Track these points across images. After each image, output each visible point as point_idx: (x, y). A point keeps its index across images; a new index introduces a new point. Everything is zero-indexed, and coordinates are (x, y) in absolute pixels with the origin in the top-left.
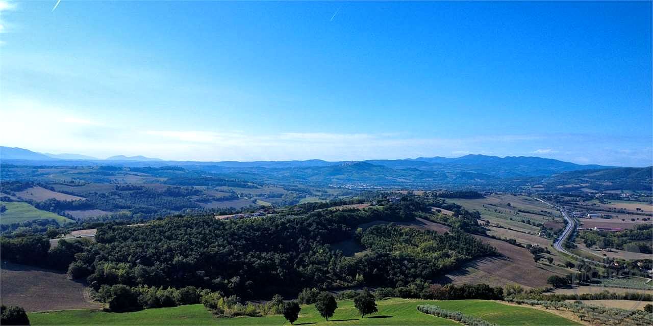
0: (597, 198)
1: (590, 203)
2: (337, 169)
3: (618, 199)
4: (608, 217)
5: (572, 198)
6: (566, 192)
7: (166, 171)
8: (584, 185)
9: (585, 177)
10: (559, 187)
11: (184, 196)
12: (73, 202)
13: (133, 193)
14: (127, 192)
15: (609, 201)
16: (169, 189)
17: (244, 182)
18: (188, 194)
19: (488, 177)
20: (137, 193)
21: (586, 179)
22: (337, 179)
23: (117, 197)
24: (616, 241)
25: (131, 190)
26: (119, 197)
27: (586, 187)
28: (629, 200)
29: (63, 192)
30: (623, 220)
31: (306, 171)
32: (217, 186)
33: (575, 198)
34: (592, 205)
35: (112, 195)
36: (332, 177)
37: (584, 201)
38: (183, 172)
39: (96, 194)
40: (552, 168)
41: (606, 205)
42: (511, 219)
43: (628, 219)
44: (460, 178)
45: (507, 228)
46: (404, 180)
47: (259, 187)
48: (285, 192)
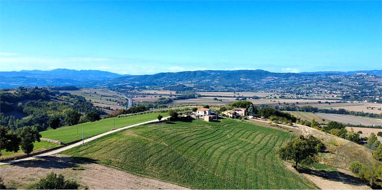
0: (136, 89)
1: (133, 91)
3: (145, 89)
4: (144, 97)
5: (124, 89)
6: (121, 87)
8: (127, 84)
9: (126, 80)
10: (115, 85)
15: (142, 90)
19: (73, 81)
21: (127, 81)
24: (154, 105)
27: (128, 85)
28: (149, 89)
30: (151, 97)
33: (126, 89)
34: (135, 92)
37: (130, 90)
40: (107, 77)
41: (141, 92)
42: (101, 99)
43: (153, 97)
44: (56, 82)
45: (101, 103)
46: (16, 84)
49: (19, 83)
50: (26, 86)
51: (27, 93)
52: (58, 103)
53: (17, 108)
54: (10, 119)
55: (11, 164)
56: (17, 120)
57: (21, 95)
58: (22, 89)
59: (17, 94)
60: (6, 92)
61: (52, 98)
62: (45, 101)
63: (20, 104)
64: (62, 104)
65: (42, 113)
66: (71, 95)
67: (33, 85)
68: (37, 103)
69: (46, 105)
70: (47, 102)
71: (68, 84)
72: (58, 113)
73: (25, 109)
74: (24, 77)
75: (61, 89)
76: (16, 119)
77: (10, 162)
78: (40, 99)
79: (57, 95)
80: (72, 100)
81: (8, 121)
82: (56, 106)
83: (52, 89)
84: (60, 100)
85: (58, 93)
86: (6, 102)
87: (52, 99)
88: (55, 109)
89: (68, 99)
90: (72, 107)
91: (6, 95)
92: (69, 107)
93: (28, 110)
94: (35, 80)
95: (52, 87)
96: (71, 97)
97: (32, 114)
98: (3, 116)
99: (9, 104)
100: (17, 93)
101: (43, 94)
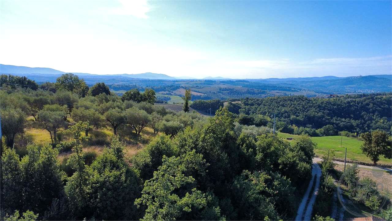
2: (349, 81)
7: (239, 83)
11: (257, 94)
12: (201, 95)
13: (229, 92)
14: (226, 92)
16: (248, 90)
17: (289, 88)
18: (259, 93)
20: (231, 92)
22: (349, 87)
25: (228, 91)
26: (222, 94)
29: (194, 91)
31: (326, 82)
32: (272, 90)
35: (218, 93)
36: (345, 86)
38: (249, 83)
39: (210, 92)
47: (299, 91)
48: (317, 94)
55: (388, 172)
77: (387, 169)
81: (390, 126)
98: (386, 121)
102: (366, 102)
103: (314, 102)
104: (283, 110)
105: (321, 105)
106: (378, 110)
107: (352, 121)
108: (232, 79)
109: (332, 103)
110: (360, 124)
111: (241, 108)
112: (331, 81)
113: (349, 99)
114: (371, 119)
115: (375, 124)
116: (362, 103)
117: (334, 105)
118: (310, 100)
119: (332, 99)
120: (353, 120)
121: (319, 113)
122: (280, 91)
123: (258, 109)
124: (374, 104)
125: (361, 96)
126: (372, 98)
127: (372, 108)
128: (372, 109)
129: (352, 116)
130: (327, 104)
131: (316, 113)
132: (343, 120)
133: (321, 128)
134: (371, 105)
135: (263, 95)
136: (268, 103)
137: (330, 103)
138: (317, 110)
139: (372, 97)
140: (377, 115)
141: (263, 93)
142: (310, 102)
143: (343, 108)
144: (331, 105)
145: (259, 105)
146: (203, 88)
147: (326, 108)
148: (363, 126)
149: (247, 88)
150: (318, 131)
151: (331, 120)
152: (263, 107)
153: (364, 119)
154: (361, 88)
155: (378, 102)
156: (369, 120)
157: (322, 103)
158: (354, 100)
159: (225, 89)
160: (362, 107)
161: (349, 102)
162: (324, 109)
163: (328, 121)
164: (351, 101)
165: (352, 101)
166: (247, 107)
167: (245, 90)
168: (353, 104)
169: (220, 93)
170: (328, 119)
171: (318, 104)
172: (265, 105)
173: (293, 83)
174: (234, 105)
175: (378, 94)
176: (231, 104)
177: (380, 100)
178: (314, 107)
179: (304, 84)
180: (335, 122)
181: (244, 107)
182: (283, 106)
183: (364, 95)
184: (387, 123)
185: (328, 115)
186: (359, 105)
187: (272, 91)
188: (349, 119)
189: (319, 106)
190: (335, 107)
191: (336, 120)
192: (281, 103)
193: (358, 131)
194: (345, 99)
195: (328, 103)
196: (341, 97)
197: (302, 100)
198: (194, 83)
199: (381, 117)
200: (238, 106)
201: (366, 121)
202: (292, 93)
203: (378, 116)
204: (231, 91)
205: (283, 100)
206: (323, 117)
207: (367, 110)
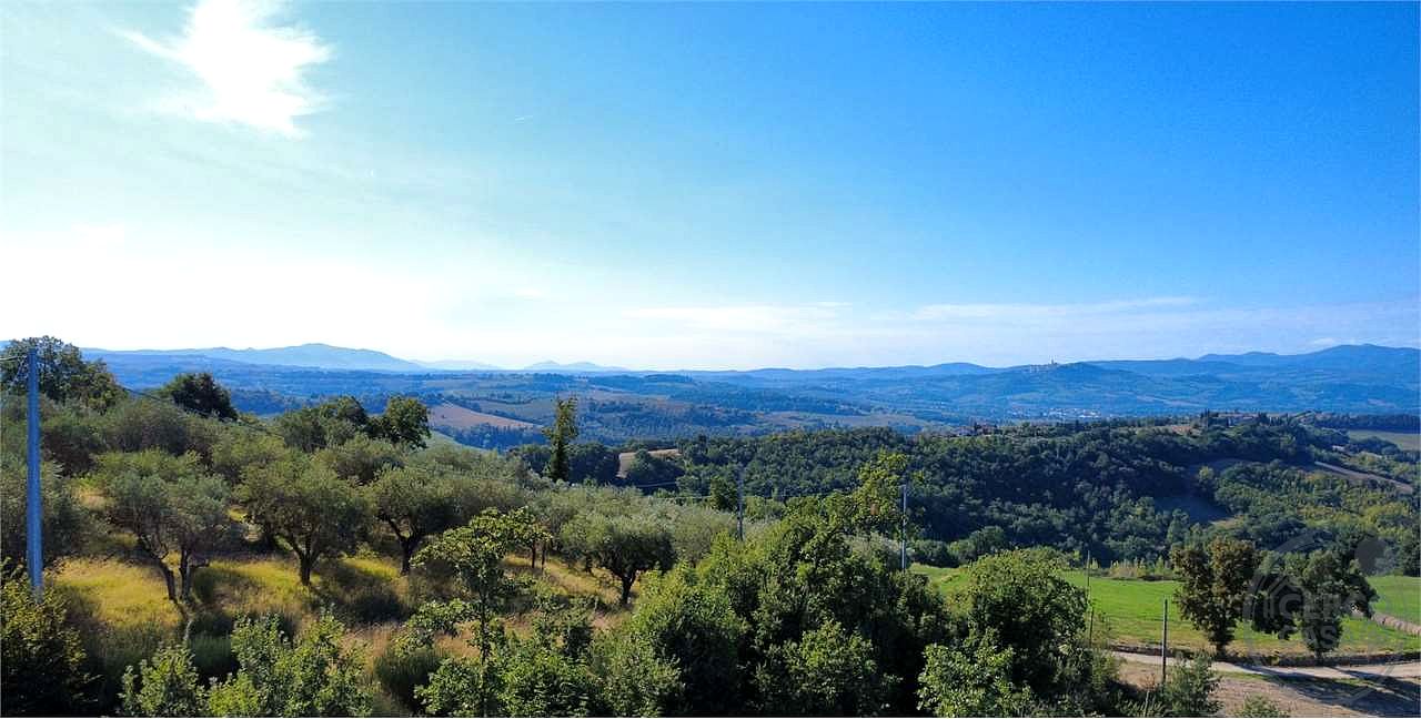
2: (1020, 379)
7: (656, 384)
12: (522, 430)
13: (627, 417)
14: (613, 415)
17: (829, 401)
18: (730, 421)
20: (635, 417)
23: (597, 425)
25: (619, 411)
26: (599, 425)
29: (496, 413)
31: (947, 384)
32: (772, 409)
35: (585, 421)
36: (1008, 397)
38: (692, 386)
46: (1183, 404)
47: (863, 412)
48: (922, 423)
49: (1195, 399)
50: (1221, 408)
51: (1231, 434)
52: (1345, 477)
53: (1198, 485)
54: (1173, 522)
56: (1196, 527)
57: (1210, 439)
58: (1211, 418)
59: (1195, 437)
60: (1161, 428)
61: (1320, 458)
62: (1293, 468)
63: (1205, 471)
64: (1360, 482)
65: (1283, 510)
66: (1399, 451)
67: (1249, 408)
68: (1265, 474)
69: (1298, 484)
70: (1302, 471)
71: (1381, 406)
72: (1346, 518)
73: (1220, 491)
74: (1210, 379)
75: (1356, 425)
76: (1191, 522)
78: (1276, 461)
79: (1341, 449)
80: (1403, 472)
81: (1165, 526)
82: (1338, 488)
83: (1319, 424)
84: (1353, 468)
85: (1343, 441)
86: (1161, 463)
87: (1317, 463)
88: (1333, 501)
89: (1387, 468)
90: (1405, 499)
91: (1163, 439)
92: (1393, 499)
93: (1232, 496)
94: (1251, 389)
95: (1319, 418)
96: (1399, 460)
97: (1245, 510)
98: (1151, 509)
99: (1170, 469)
100: (1196, 432)
101: (1286, 440)
102: (1087, 448)
103: (926, 450)
104: (828, 478)
105: (948, 457)
106: (1125, 477)
107: (1052, 512)
108: (632, 373)
109: (983, 454)
110: (1076, 523)
111: (682, 473)
112: (963, 379)
113: (1035, 441)
114: (1106, 505)
115: (1120, 520)
116: (1075, 453)
117: (991, 458)
118: (912, 445)
119: (981, 440)
120: (1052, 508)
121: (944, 485)
122: (801, 415)
123: (744, 476)
124: (1110, 454)
125: (1069, 429)
126: (1105, 435)
127: (1105, 468)
128: (1106, 473)
129: (1048, 493)
130: (967, 457)
131: (937, 488)
132: (1023, 508)
133: (963, 538)
134: (1103, 459)
135: (746, 428)
136: (774, 456)
137: (978, 453)
138: (937, 478)
139: (1104, 431)
140: (1124, 491)
141: (745, 419)
142: (914, 450)
143: (1019, 470)
144: (982, 458)
145: (745, 461)
146: (529, 402)
147: (966, 468)
148: (1084, 530)
149: (688, 404)
150: (954, 548)
151: (983, 512)
152: (760, 468)
153: (1085, 505)
154: (1057, 405)
155: (1121, 447)
156: (1098, 508)
157: (952, 452)
158: (1050, 440)
159: (613, 408)
160: (1074, 465)
161: (1033, 450)
162: (961, 474)
163: (975, 514)
164: (1040, 444)
165: (1043, 446)
166: (704, 469)
167: (684, 407)
168: (1046, 456)
169: (592, 419)
170: (975, 508)
171: (939, 456)
172: (765, 463)
173: (844, 386)
174: (657, 463)
175: (1116, 423)
176: (648, 459)
177: (1126, 441)
178: (928, 467)
179: (877, 390)
180: (997, 515)
181: (694, 468)
182: (826, 463)
183: (1078, 427)
184: (1154, 515)
185: (975, 493)
186: (1064, 457)
187: (775, 413)
188: (1039, 505)
189: (944, 464)
190: (994, 466)
191: (1001, 511)
192: (817, 454)
193: (1069, 545)
194: (1022, 439)
195: (972, 452)
196: (1007, 432)
197: (886, 442)
198: (495, 384)
199: (1136, 498)
200: (673, 467)
201: (1090, 513)
202: (843, 421)
203: (1124, 496)
204: (633, 415)
205: (825, 443)
206: (958, 499)
207: (1092, 477)
